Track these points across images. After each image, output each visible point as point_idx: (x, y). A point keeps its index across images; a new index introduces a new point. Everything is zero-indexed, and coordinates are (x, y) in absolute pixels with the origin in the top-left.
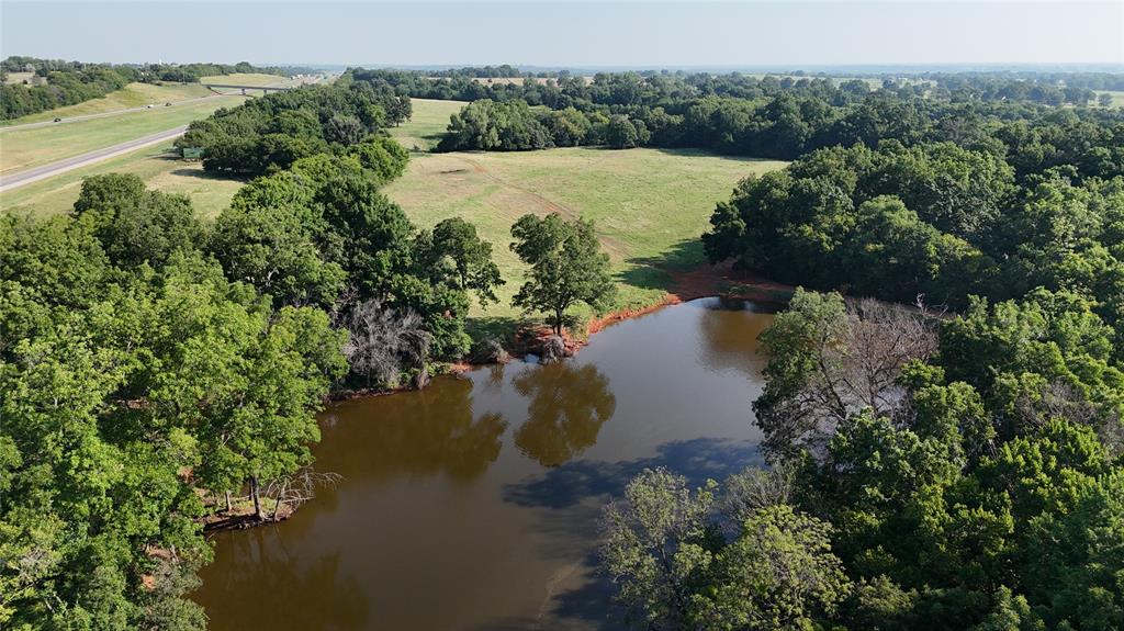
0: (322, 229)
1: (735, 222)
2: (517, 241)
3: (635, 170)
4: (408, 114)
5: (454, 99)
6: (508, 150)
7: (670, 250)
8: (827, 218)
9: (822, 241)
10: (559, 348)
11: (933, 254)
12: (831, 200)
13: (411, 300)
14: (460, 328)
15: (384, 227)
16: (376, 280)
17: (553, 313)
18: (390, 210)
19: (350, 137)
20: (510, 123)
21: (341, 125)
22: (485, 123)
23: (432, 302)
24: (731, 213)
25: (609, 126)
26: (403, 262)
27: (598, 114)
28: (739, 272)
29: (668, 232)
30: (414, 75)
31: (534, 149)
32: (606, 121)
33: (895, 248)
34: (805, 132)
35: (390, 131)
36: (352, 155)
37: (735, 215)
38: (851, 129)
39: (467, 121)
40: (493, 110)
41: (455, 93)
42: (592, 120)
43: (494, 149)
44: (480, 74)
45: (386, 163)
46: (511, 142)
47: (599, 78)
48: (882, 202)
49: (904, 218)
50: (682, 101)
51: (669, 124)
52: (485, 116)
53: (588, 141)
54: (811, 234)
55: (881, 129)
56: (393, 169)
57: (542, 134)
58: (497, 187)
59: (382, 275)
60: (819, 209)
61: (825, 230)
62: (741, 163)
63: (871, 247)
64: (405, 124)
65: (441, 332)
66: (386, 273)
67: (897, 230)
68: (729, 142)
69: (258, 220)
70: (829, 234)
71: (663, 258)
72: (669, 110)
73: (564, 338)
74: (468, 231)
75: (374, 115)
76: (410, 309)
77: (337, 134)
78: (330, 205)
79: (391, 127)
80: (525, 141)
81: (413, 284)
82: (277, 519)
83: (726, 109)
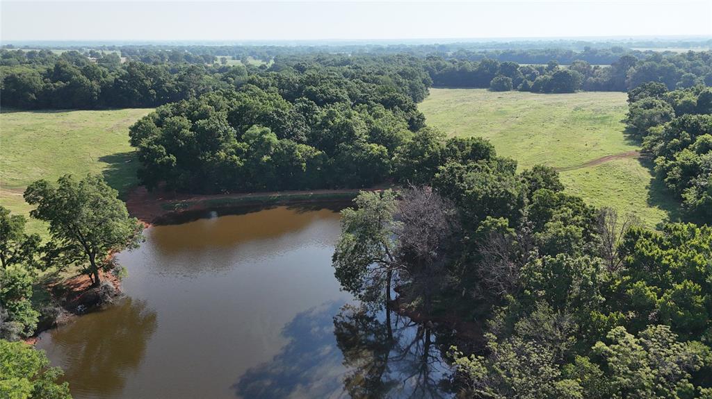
1: (167, 157)
8: (229, 145)
9: (235, 160)
10: (112, 291)
11: (300, 157)
14: (29, 306)
17: (91, 264)
33: (278, 157)
34: (96, 88)
38: (128, 85)
48: (256, 129)
54: (226, 157)
61: (232, 153)
63: (264, 159)
68: (33, 99)
70: (236, 155)
83: (19, 75)
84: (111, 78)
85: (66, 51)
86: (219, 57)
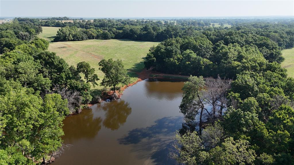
0: (40, 68)
1: (153, 58)
2: (101, 67)
3: (114, 45)
4: (41, 31)
5: (53, 26)
6: (75, 41)
7: (133, 67)
8: (176, 56)
9: (176, 62)
10: (116, 97)
11: (202, 64)
12: (176, 51)
13: (75, 87)
14: (89, 94)
15: (61, 65)
16: (61, 82)
17: (113, 87)
18: (61, 60)
19: (27, 38)
20: (75, 33)
21: (23, 35)
22: (68, 33)
23: (81, 87)
24: (152, 56)
25: (103, 33)
26: (69, 76)
27: (99, 30)
28: (154, 71)
29: (130, 61)
30: (38, 20)
31: (83, 40)
32: (102, 32)
33: (193, 63)
34: (155, 34)
35: (37, 36)
36: (32, 44)
37: (153, 57)
38: (165, 33)
39: (62, 33)
40: (70, 29)
41: (53, 25)
42: (98, 32)
43: (71, 40)
44: (57, 19)
45: (43, 46)
46: (76, 38)
47: (95, 20)
48: (188, 51)
49: (194, 55)
50: (119, 27)
51: (119, 33)
52: (68, 31)
53: (97, 37)
54: (173, 61)
55: (172, 33)
56: (45, 48)
57: (85, 36)
58: (77, 51)
59: (63, 80)
60: (173, 54)
61: (176, 59)
62: (141, 42)
63: (187, 63)
64: (40, 34)
65: (85, 96)
66: (64, 79)
67: (193, 58)
68: (136, 37)
69: (23, 66)
70: (177, 60)
71: (133, 69)
72: (118, 29)
73: (117, 93)
74: (88, 66)
75: (32, 32)
76: (75, 90)
77: (22, 38)
78: (41, 60)
79: (37, 35)
80: (80, 38)
81: (74, 82)
82: (51, 162)
83: (134, 29)
84: (160, 31)
85: (157, 21)
86: (212, 24)
